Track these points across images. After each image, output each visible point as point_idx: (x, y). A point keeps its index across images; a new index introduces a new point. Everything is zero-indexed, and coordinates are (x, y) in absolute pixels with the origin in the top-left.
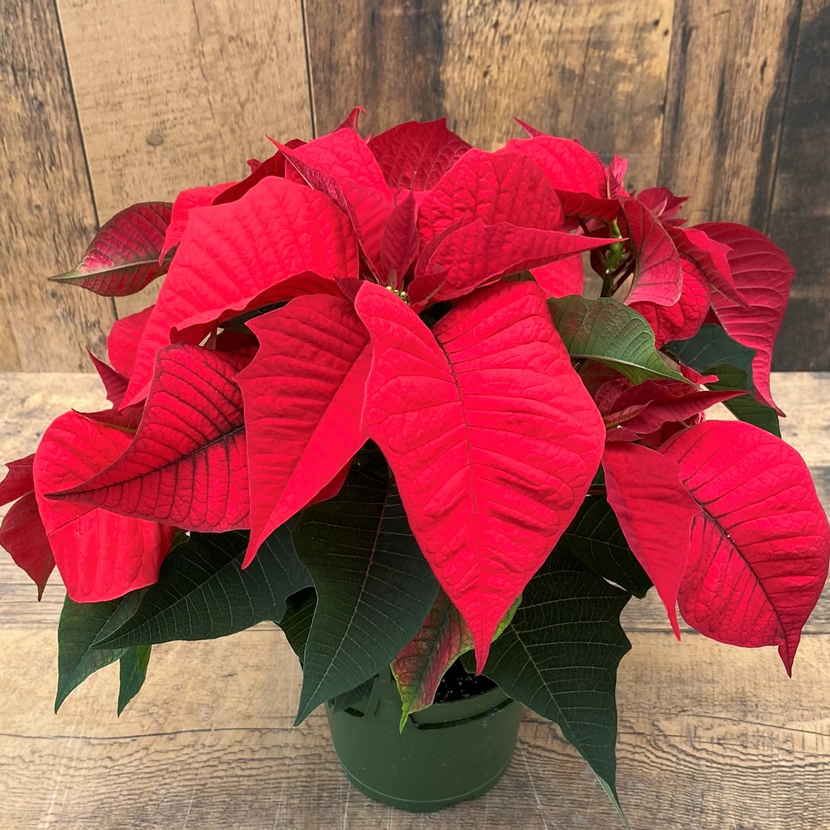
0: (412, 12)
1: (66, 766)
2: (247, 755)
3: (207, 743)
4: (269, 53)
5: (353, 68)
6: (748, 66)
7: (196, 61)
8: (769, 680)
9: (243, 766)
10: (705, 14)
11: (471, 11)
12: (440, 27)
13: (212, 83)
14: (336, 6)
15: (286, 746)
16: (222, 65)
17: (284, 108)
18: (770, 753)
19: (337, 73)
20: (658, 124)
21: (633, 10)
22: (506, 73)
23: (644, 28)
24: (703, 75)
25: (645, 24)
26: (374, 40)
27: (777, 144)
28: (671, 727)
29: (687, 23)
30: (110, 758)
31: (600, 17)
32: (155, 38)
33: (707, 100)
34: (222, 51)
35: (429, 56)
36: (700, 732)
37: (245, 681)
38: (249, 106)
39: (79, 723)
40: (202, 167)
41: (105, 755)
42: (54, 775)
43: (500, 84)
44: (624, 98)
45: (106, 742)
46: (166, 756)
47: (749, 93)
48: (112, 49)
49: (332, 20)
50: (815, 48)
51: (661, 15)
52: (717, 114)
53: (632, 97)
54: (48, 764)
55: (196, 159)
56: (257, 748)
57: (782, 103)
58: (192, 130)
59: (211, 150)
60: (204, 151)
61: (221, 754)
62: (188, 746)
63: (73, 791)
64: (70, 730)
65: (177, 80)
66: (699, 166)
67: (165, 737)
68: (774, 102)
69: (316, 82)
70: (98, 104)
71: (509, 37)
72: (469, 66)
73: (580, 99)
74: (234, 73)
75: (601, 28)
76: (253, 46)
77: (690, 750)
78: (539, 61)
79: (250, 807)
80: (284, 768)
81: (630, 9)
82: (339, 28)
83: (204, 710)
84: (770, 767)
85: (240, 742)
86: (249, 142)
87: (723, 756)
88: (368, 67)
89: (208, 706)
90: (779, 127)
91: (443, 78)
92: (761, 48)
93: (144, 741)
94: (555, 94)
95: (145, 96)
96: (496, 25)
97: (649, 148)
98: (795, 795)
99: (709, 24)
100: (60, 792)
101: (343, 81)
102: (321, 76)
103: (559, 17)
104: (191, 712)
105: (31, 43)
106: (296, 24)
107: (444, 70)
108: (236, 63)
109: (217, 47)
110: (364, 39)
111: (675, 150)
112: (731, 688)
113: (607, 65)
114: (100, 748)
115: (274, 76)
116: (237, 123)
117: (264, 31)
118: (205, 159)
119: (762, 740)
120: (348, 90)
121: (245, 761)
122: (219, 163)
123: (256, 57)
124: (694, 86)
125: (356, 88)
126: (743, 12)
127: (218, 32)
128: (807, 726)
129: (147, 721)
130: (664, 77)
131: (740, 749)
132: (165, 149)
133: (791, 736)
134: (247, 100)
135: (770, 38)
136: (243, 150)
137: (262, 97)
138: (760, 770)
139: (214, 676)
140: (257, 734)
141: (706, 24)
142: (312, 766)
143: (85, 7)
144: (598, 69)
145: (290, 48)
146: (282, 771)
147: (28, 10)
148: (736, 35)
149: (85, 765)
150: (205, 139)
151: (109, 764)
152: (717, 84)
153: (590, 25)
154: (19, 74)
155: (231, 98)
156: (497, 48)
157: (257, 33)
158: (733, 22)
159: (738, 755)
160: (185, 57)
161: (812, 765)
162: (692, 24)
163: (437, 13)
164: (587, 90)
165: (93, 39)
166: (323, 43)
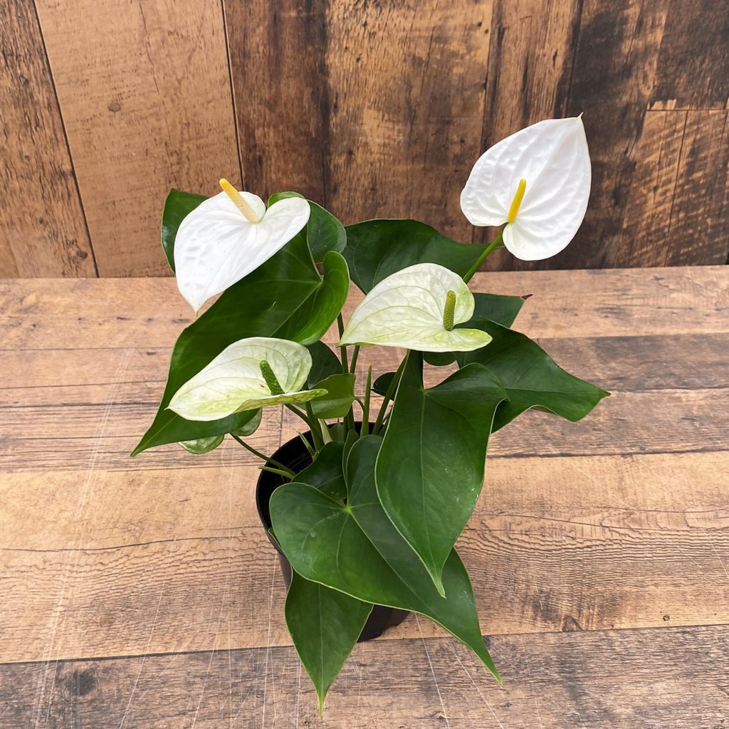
0: (304, 14)
1: (69, 571)
2: (200, 557)
3: (171, 550)
4: (198, 44)
5: (261, 54)
6: (544, 55)
7: (144, 50)
8: (559, 489)
9: (198, 565)
10: (514, 19)
11: (347, 14)
12: (324, 25)
13: (156, 66)
14: (248, 10)
15: (228, 549)
16: (163, 53)
17: (211, 83)
18: (560, 539)
19: (250, 58)
20: (482, 96)
21: (463, 15)
22: (373, 59)
23: (471, 28)
24: (513, 61)
25: (472, 25)
26: (276, 35)
27: (564, 111)
28: (494, 524)
29: (501, 25)
30: (101, 563)
31: (440, 19)
32: (112, 32)
33: (515, 79)
34: (163, 42)
35: (316, 46)
36: (513, 527)
37: (196, 503)
38: (184, 83)
39: (77, 540)
40: (150, 127)
41: (98, 561)
42: (61, 578)
43: (369, 67)
44: (457, 78)
45: (98, 552)
46: (142, 560)
47: (545, 75)
48: (80, 40)
49: (245, 20)
50: (591, 43)
51: (483, 19)
52: (523, 90)
53: (463, 78)
54: (56, 570)
55: (145, 121)
56: (207, 552)
57: (569, 82)
58: (142, 100)
59: (157, 116)
60: (151, 115)
61: (181, 557)
62: (158, 552)
63: (76, 589)
64: (71, 545)
65: (130, 63)
66: (511, 126)
67: (141, 546)
68: (562, 82)
69: (233, 65)
70: (70, 81)
71: (374, 34)
72: (346, 54)
73: (426, 79)
74: (173, 58)
75: (441, 28)
76: (186, 39)
77: (506, 540)
78: (396, 51)
79: (204, 593)
80: (227, 565)
81: (461, 14)
82: (251, 26)
83: (168, 526)
84: (560, 549)
85: (195, 548)
86: (185, 109)
87: (529, 543)
88: (272, 54)
89: (170, 523)
90: (566, 99)
91: (328, 62)
92: (554, 43)
93: (126, 550)
94: (409, 75)
95: (106, 75)
96: (365, 25)
97: (475, 113)
98: (577, 568)
99: (517, 26)
100: (67, 590)
101: (254, 65)
102: (237, 60)
103: (410, 19)
104: (158, 528)
105: (17, 35)
106: (218, 23)
107: (328, 57)
108: (174, 51)
109: (159, 39)
110: (269, 34)
111: (494, 115)
112: (534, 495)
113: (445, 55)
114: (94, 556)
115: (203, 60)
116: (176, 94)
117: (195, 28)
118: (153, 121)
119: (555, 531)
120: (258, 71)
121: (199, 561)
122: (163, 124)
123: (188, 46)
124: (506, 69)
125: (264, 70)
126: (541, 17)
127: (160, 28)
128: (585, 520)
129: (127, 536)
130: (485, 63)
131: (541, 538)
132: (122, 114)
133: (574, 527)
134: (183, 78)
135: (560, 36)
136: (180, 114)
137: (194, 76)
138: (554, 552)
139: (174, 501)
140: (207, 541)
141: (515, 26)
142: (247, 563)
143: (57, 8)
144: (438, 57)
145: (214, 41)
146: (226, 567)
147: (13, 10)
148: (536, 33)
149: (83, 570)
150: (152, 107)
151: (101, 568)
152: (523, 69)
153: (433, 25)
154: (9, 58)
155: (171, 76)
156: (366, 41)
157: (190, 29)
158: (534, 24)
159: (539, 542)
160: (136, 46)
161: (588, 547)
162: (505, 25)
163: (322, 16)
164: (431, 72)
165: (65, 33)
166: (238, 36)
